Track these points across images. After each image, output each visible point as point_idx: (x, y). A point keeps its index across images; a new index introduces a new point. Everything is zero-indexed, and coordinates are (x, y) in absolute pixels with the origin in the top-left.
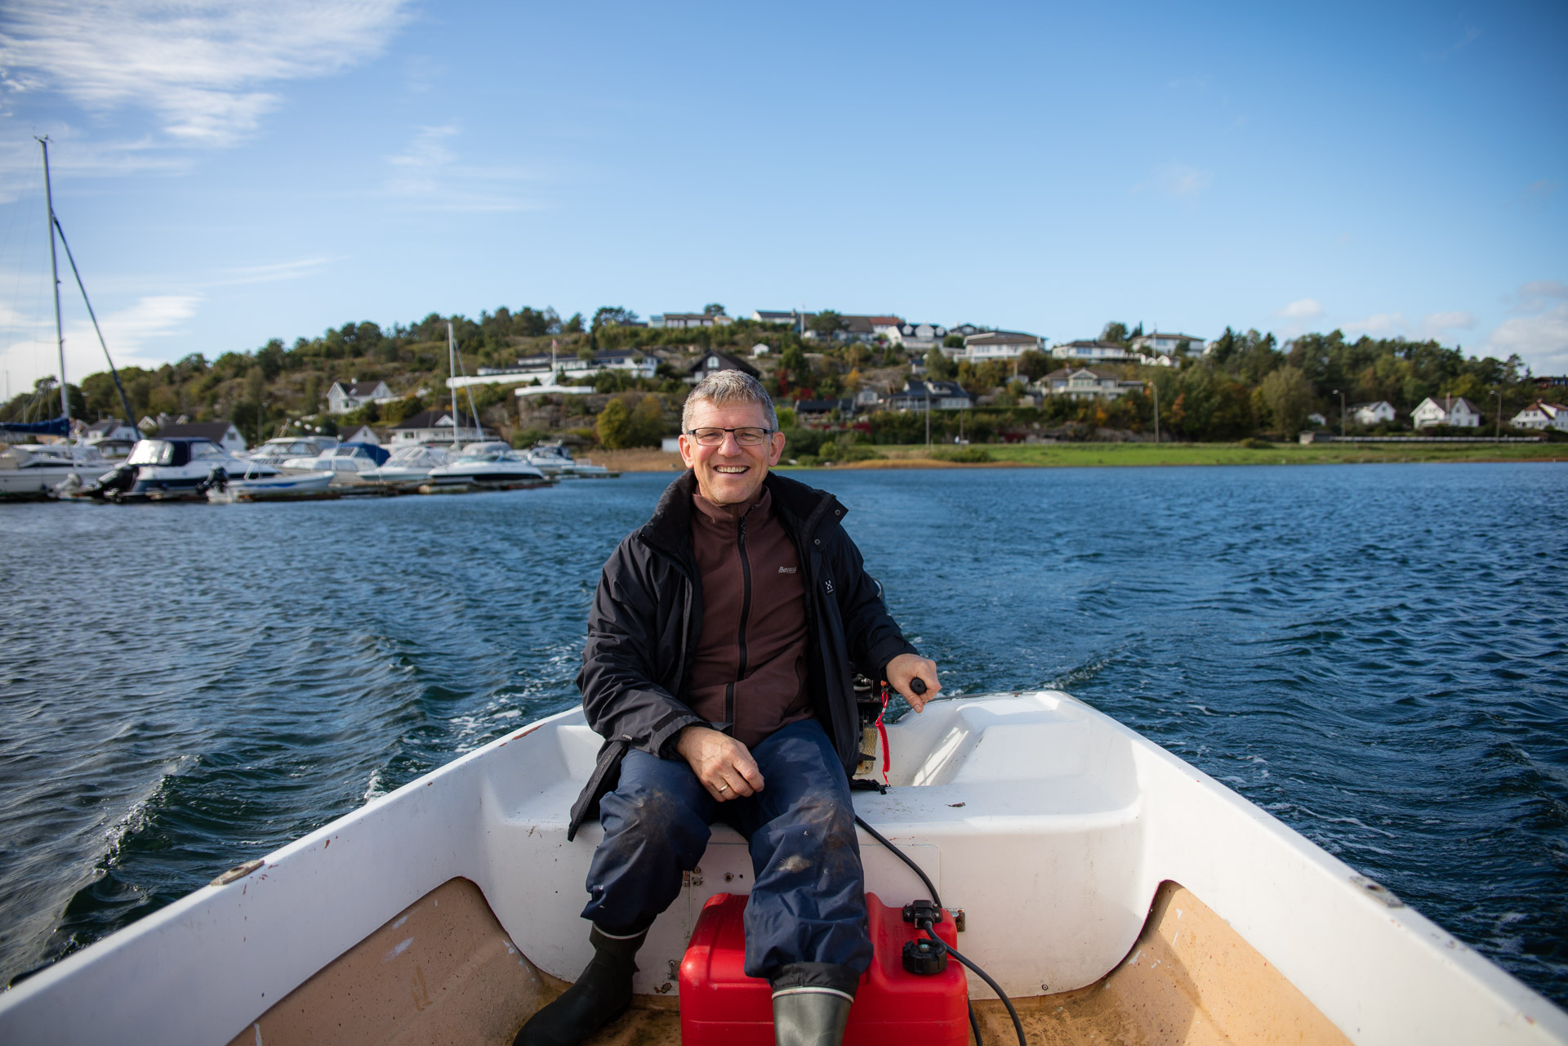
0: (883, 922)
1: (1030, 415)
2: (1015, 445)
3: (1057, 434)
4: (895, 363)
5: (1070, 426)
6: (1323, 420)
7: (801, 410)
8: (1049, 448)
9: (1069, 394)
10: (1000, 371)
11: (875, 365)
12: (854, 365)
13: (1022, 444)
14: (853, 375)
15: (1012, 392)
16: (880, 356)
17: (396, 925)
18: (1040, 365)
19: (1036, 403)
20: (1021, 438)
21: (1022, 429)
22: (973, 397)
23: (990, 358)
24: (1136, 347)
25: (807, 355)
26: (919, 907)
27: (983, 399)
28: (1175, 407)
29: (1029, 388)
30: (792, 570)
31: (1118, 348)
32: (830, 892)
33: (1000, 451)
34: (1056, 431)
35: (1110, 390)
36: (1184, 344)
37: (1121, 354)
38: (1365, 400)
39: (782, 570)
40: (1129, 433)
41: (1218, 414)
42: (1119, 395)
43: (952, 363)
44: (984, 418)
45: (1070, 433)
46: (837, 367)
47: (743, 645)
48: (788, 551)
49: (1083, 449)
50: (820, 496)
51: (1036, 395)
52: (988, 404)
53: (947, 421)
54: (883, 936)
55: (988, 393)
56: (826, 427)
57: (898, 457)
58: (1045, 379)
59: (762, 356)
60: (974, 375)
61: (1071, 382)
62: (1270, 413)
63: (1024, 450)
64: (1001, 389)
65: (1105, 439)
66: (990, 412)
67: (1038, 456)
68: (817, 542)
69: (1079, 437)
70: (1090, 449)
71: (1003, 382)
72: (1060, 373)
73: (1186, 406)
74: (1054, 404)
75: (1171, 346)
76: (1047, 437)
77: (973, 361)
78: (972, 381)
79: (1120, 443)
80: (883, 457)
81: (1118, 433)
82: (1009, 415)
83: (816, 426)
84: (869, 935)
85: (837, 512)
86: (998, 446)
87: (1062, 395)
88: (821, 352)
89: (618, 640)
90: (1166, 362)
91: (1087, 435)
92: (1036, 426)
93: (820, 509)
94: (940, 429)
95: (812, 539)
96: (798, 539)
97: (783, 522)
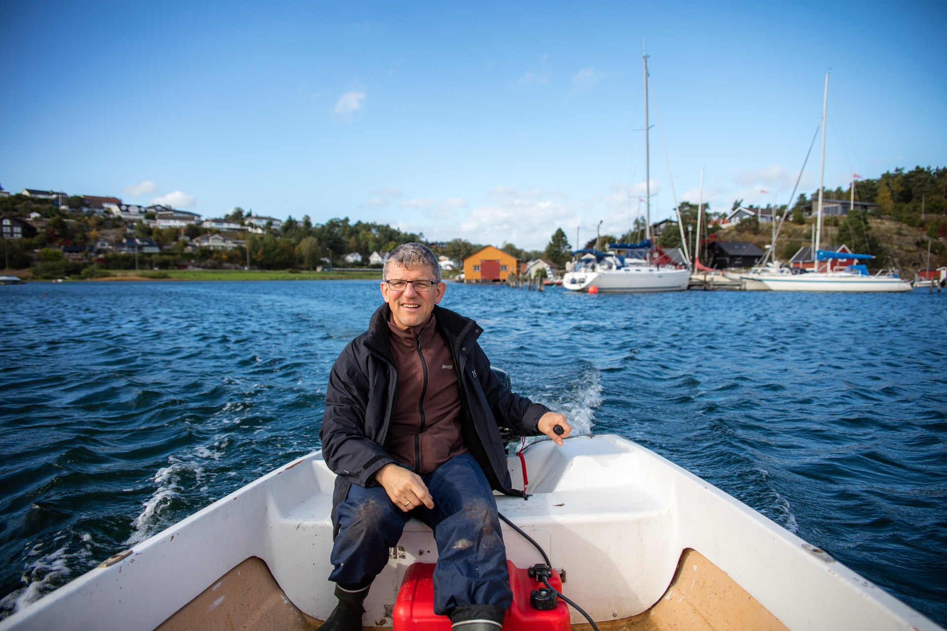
0: (517, 579)
1: (190, 256)
2: (182, 271)
3: (203, 265)
4: (117, 226)
5: (209, 262)
6: (328, 261)
7: (65, 250)
8: (198, 272)
9: (209, 246)
10: (175, 233)
11: (106, 227)
12: (93, 227)
13: (185, 270)
14: (94, 233)
15: (181, 245)
16: (108, 222)
17: (214, 588)
18: (196, 231)
19: (193, 250)
20: (185, 267)
21: (186, 263)
22: (160, 246)
23: (170, 227)
24: (247, 222)
25: (65, 220)
26: (538, 568)
27: (166, 247)
28: (259, 254)
29: (190, 243)
30: (449, 367)
31: (237, 223)
32: (486, 560)
33: (173, 273)
34: (203, 264)
35: (230, 245)
36: (270, 221)
37: (238, 227)
38: (350, 252)
39: (444, 367)
40: (238, 266)
41: (278, 257)
42: (234, 248)
43: (149, 228)
44: (166, 257)
45: (209, 265)
46: (83, 227)
47: (422, 412)
48: (446, 353)
49: (213, 273)
50: (466, 321)
51: (194, 246)
52: (168, 250)
53: (147, 258)
54: (517, 586)
55: (168, 245)
56: (80, 260)
57: (122, 276)
58: (198, 238)
59: (36, 219)
60: (161, 235)
61: (211, 241)
62: (303, 257)
63: (185, 273)
64: (174, 243)
65: (226, 268)
66: (169, 254)
67: (191, 276)
68: (464, 349)
69: (214, 267)
70: (217, 273)
71: (176, 239)
72: (205, 236)
73: (264, 253)
74: (202, 251)
75: (264, 222)
76: (198, 267)
77: (161, 228)
78: (160, 238)
79: (234, 270)
80: (115, 276)
81: (233, 266)
82: (179, 256)
83: (74, 259)
84: (509, 586)
85: (477, 331)
86: (172, 271)
87: (206, 247)
88: (73, 219)
90: (260, 231)
91: (218, 266)
92: (193, 261)
93: (466, 330)
94: (144, 262)
95: (461, 348)
96: (452, 346)
97: (443, 336)
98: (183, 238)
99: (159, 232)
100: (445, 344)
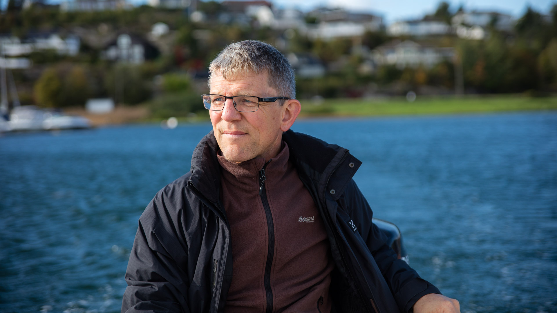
9: (398, 62)
10: (346, 45)
13: (360, 101)
18: (377, 39)
19: (373, 69)
22: (325, 65)
23: (339, 35)
24: (457, 21)
27: (333, 66)
28: (478, 70)
29: (368, 58)
30: (311, 220)
31: (442, 24)
35: (430, 57)
36: (495, 17)
37: (444, 29)
39: (301, 219)
42: (436, 61)
43: (309, 39)
44: (333, 81)
45: (397, 90)
47: (268, 289)
48: (306, 200)
50: (334, 150)
51: (373, 63)
52: (337, 70)
55: (336, 61)
58: (381, 50)
60: (327, 49)
63: (361, 105)
64: (345, 59)
65: (423, 95)
66: (337, 77)
68: (333, 192)
71: (347, 54)
72: (391, 45)
73: (486, 68)
74: (386, 69)
77: (326, 36)
78: (325, 53)
82: (351, 79)
85: (352, 165)
86: (341, 102)
89: (156, 286)
90: (478, 33)
93: (334, 163)
95: (328, 189)
96: (314, 189)
97: (301, 174)
98: (359, 51)
99: (324, 45)
100: (304, 186)
